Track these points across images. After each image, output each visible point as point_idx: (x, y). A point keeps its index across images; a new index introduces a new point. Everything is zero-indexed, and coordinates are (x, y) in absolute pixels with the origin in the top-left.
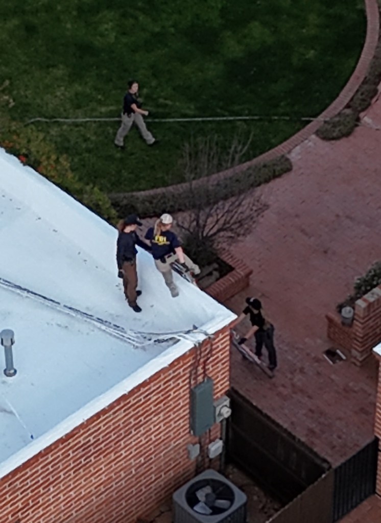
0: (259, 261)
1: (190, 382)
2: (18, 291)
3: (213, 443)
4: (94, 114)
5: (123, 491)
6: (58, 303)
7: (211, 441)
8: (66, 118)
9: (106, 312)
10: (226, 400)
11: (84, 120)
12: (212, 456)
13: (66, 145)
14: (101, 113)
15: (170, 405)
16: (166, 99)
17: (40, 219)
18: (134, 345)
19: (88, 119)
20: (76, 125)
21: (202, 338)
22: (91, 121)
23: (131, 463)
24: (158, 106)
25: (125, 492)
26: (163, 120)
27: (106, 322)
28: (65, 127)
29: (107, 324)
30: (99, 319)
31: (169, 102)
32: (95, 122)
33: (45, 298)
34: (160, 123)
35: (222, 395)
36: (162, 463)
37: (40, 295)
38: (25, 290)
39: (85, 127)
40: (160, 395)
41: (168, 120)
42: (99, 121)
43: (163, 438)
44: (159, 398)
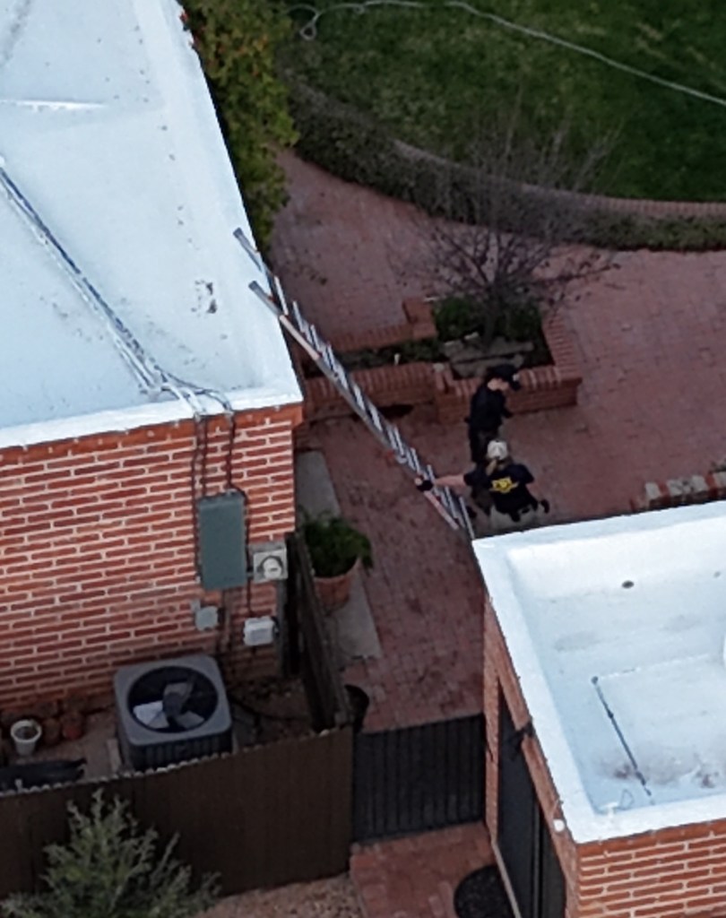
0: (626, 372)
1: (192, 483)
2: (34, 228)
3: (255, 619)
4: (562, 31)
5: (33, 628)
6: (78, 271)
7: (252, 615)
8: (509, 20)
9: (148, 316)
10: (280, 548)
11: (535, 34)
12: (248, 641)
13: (474, 63)
14: (574, 32)
15: (145, 510)
16: (699, 49)
17: (164, 128)
18: (140, 386)
19: (543, 35)
20: (517, 37)
21: (215, 409)
22: (544, 40)
23: (50, 584)
24: (677, 57)
25: (39, 631)
26: (665, 83)
27: (126, 331)
28: (496, 35)
29: (126, 334)
30: (118, 321)
31: (700, 57)
32: (550, 43)
33: (64, 254)
34: (657, 85)
35: (276, 536)
36: (130, 612)
37: (59, 248)
38: (45, 229)
39: (527, 46)
40: (118, 481)
41: (674, 85)
42: (559, 46)
43: (127, 565)
44: (115, 485)
